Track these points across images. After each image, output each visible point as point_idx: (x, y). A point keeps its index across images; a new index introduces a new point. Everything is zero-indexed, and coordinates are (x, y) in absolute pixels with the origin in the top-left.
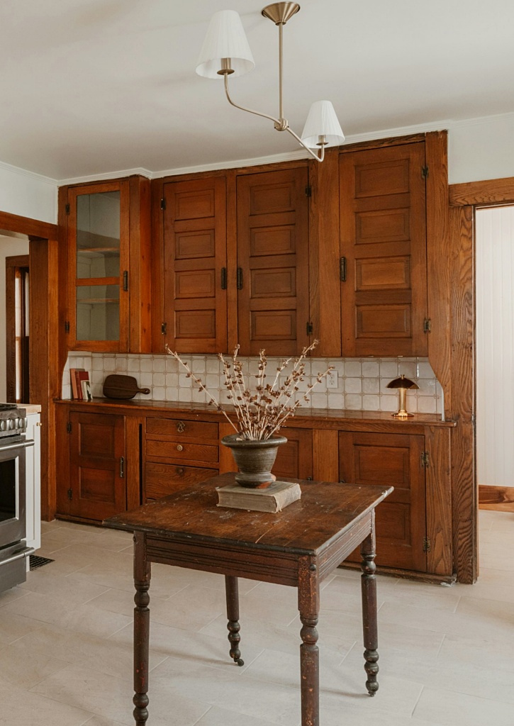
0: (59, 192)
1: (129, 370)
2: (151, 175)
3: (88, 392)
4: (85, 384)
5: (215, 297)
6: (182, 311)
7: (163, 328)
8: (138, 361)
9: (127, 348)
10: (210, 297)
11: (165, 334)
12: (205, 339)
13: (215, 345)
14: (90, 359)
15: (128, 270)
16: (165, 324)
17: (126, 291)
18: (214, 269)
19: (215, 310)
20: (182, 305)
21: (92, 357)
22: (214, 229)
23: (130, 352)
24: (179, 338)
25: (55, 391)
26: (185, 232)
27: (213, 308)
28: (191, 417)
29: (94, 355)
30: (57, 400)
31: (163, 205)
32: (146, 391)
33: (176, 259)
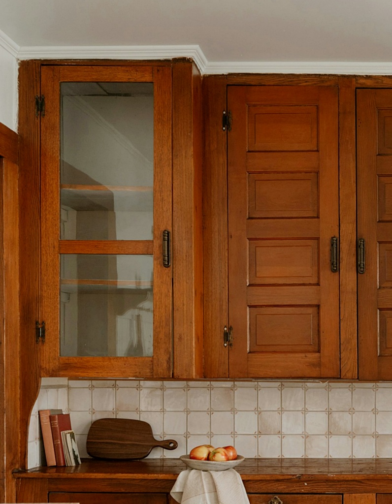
0: (19, 70)
1: (143, 408)
2: (206, 67)
3: (74, 452)
4: (68, 436)
5: (318, 284)
6: (261, 306)
7: (226, 336)
8: (159, 392)
9: (169, 369)
10: (310, 284)
11: (230, 345)
12: (303, 355)
13: (319, 364)
14: (65, 390)
15: (171, 231)
16: (230, 329)
17: (167, 266)
18: (318, 239)
19: (318, 306)
20: (262, 296)
21: (69, 387)
22: (318, 173)
23: (174, 378)
24: (254, 352)
25: (15, 455)
26: (266, 173)
27: (315, 302)
28: (295, 488)
29: (73, 383)
30: (19, 472)
31: (226, 121)
32: (170, 445)
33: (250, 218)
